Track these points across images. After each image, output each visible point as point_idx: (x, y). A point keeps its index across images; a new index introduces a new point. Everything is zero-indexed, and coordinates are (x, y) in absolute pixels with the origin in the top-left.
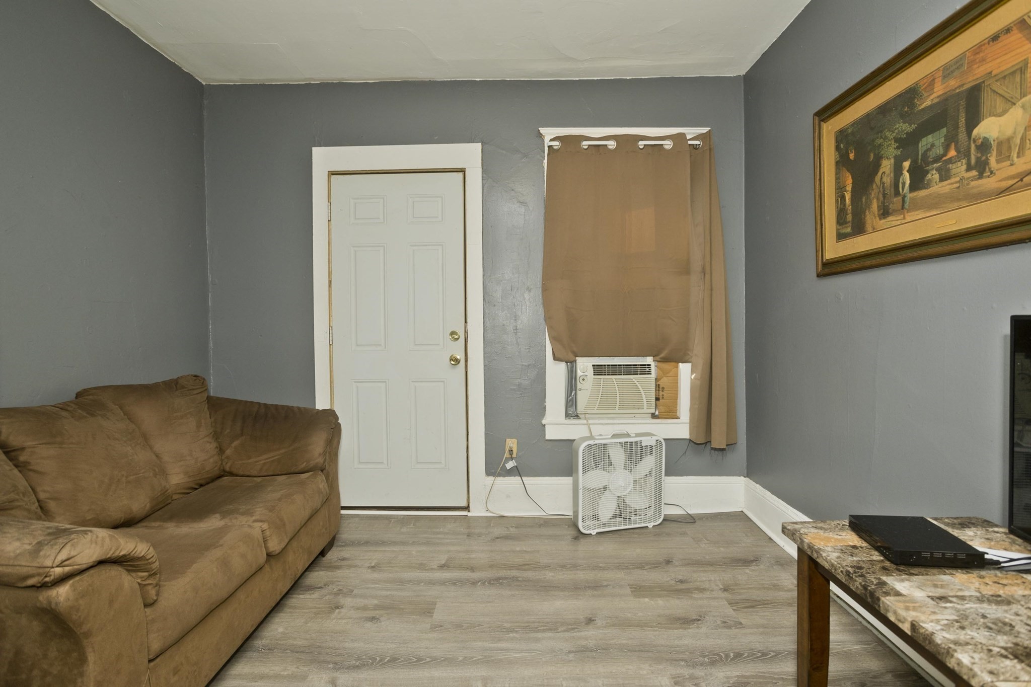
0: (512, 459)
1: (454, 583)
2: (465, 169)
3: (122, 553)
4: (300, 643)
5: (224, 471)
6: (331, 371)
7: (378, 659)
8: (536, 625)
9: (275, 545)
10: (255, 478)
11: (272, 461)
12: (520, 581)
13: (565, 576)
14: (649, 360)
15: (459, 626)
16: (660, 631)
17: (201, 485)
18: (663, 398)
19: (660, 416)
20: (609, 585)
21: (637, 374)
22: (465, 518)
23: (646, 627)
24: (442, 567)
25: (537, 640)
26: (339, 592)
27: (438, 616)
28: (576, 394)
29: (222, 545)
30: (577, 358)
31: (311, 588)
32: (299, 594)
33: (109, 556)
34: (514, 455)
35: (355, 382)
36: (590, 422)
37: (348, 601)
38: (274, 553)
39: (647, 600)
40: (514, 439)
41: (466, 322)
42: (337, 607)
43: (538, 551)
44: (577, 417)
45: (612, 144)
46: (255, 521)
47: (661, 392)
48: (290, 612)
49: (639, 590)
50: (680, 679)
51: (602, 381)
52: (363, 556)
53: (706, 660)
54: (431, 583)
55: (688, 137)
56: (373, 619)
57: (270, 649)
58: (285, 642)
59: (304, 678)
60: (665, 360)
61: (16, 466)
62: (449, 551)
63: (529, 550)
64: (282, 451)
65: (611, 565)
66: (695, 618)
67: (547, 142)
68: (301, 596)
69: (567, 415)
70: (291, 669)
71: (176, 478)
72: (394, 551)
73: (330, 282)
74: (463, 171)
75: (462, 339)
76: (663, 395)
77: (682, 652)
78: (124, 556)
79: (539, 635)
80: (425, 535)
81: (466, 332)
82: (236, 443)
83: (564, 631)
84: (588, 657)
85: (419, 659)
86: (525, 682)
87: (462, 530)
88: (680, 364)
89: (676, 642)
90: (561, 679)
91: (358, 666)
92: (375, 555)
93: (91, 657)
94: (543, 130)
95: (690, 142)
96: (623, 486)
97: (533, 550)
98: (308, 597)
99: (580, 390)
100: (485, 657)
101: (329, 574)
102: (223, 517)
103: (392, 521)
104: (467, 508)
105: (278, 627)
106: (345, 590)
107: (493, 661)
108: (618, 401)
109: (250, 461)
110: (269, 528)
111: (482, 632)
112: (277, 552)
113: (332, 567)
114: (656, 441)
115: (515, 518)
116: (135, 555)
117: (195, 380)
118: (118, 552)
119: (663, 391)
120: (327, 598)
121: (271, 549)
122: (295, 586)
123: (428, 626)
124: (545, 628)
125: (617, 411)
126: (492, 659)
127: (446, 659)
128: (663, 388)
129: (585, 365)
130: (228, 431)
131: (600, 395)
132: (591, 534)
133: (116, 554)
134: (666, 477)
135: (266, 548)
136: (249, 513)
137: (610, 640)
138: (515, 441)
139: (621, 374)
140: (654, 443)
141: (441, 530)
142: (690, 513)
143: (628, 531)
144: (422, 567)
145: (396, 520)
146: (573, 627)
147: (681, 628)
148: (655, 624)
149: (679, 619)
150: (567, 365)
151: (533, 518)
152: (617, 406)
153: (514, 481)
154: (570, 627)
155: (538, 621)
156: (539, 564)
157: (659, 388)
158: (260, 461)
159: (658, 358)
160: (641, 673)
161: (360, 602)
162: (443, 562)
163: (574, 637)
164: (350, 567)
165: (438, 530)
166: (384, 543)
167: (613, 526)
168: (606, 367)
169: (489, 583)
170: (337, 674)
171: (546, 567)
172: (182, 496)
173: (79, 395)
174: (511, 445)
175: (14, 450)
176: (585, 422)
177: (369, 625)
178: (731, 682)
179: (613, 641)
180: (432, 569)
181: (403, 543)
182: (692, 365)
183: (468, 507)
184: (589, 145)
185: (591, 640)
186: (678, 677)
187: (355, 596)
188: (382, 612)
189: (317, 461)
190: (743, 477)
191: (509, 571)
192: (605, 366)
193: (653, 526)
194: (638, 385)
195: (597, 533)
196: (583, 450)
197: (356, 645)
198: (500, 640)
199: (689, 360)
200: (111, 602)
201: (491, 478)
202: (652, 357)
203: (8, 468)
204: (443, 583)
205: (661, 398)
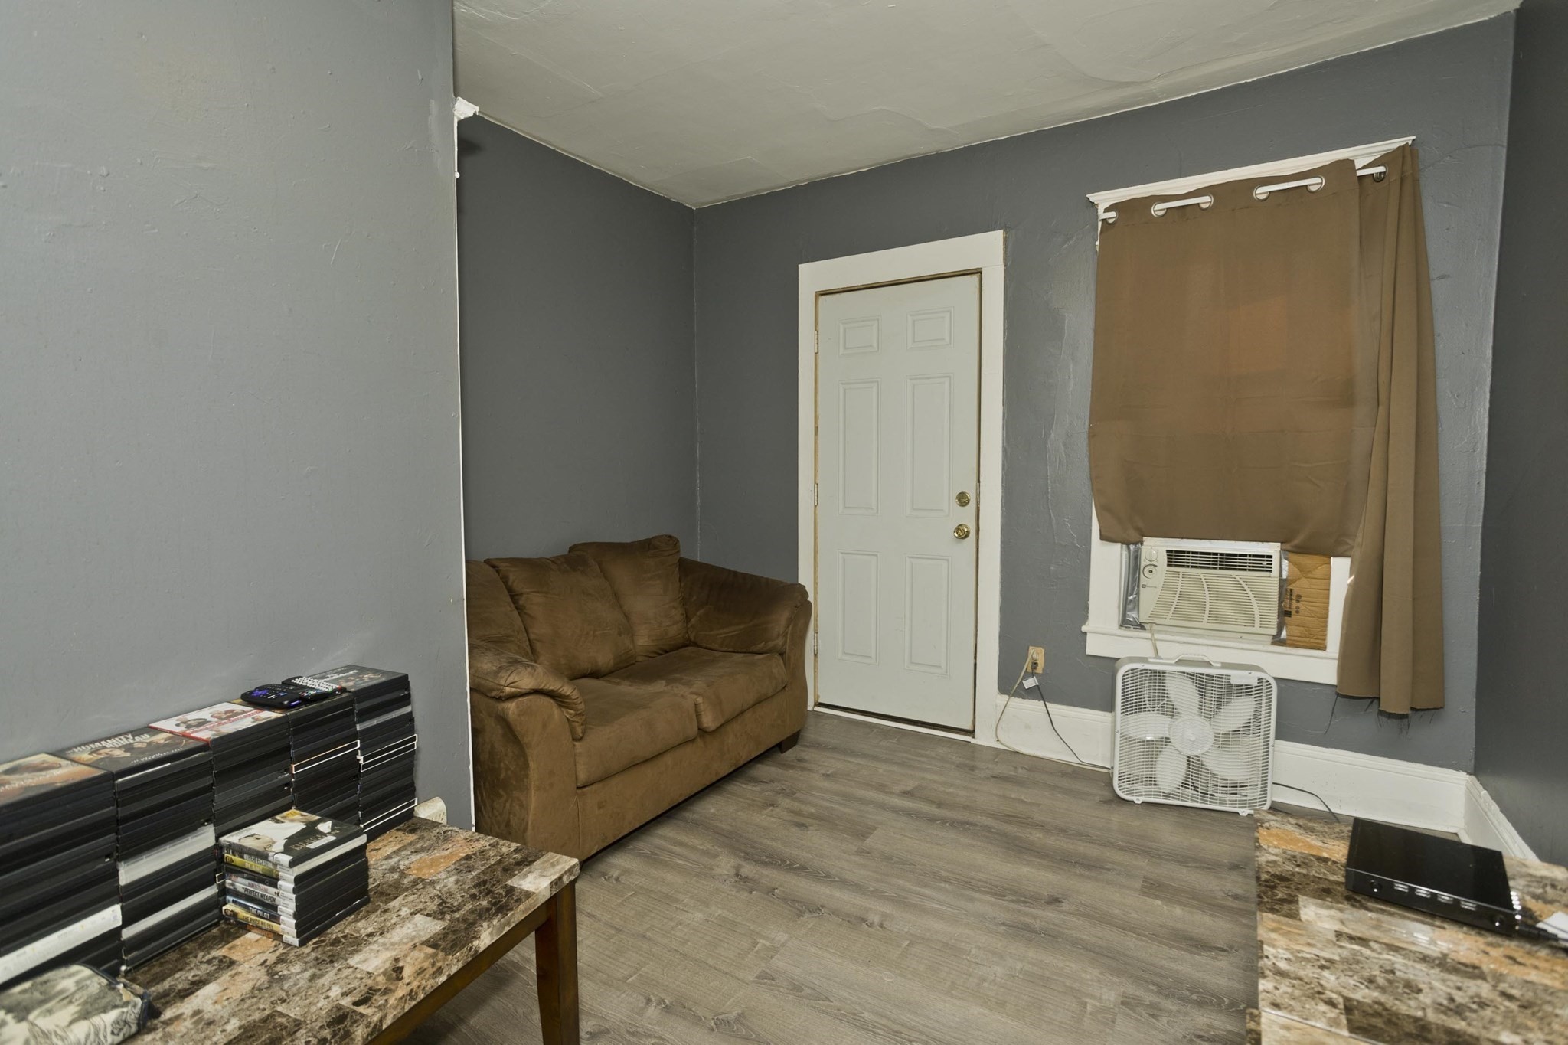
0: (1032, 675)
1: (909, 813)
2: (981, 269)
3: (551, 688)
4: (724, 826)
5: (689, 639)
6: (816, 538)
7: (788, 862)
8: (980, 884)
9: (709, 721)
10: (715, 652)
11: (732, 636)
12: (992, 832)
13: (1057, 842)
14: (1272, 549)
15: (888, 858)
16: (1147, 942)
17: (666, 652)
18: (1297, 612)
19: (1288, 642)
20: (1114, 870)
21: (1246, 570)
22: (966, 745)
23: (1131, 932)
24: (906, 794)
25: (971, 900)
26: (782, 792)
27: (870, 842)
28: (1138, 593)
29: (650, 707)
30: (1145, 538)
31: (756, 781)
32: (743, 783)
33: (541, 687)
34: (1039, 670)
35: (842, 553)
36: (1156, 636)
37: (786, 802)
38: (707, 730)
39: (1159, 902)
40: (1041, 648)
41: (979, 482)
42: (772, 805)
43: (1039, 805)
44: (1141, 627)
45: (1205, 201)
46: (692, 693)
47: (1294, 602)
48: (728, 798)
49: (1153, 888)
50: (1132, 1001)
51: (1181, 576)
52: (823, 762)
53: (1194, 997)
54: (883, 807)
55: (1358, 164)
56: (801, 825)
57: (697, 823)
58: (711, 822)
59: (715, 856)
60: (1303, 550)
61: (517, 609)
62: (923, 778)
63: (1029, 800)
64: (742, 627)
65: (1136, 846)
66: (1219, 946)
67: (1102, 215)
68: (744, 786)
69: (1125, 623)
70: (708, 846)
71: (643, 640)
72: (858, 764)
73: (816, 429)
74: (978, 272)
75: (972, 505)
76: (1298, 608)
77: (1164, 976)
78: (552, 691)
79: (977, 895)
80: (905, 755)
81: (978, 495)
82: (701, 612)
83: (1012, 901)
84: (1023, 936)
85: (828, 876)
86: (928, 934)
87: (954, 757)
88: (1333, 559)
89: (1164, 963)
90: (973, 946)
91: (766, 862)
92: (834, 763)
93: (532, 765)
94: (1093, 197)
95: (1360, 173)
96: (1194, 741)
97: (1033, 801)
98: (750, 788)
99: (1145, 586)
100: (899, 896)
101: (780, 771)
102: (668, 684)
103: (875, 731)
104: (971, 733)
105: (712, 807)
106: (788, 791)
107: (905, 902)
108: (1207, 609)
109: (712, 633)
110: (703, 702)
111: (910, 872)
112: (711, 729)
113: (786, 766)
114: (1259, 679)
115: (1034, 759)
116: (563, 692)
117: (669, 541)
118: (548, 686)
119: (1298, 601)
120: (766, 793)
121: (705, 725)
122: (738, 772)
123: (855, 848)
124: (990, 890)
125: (1204, 625)
126: (906, 900)
127: (856, 885)
128: (1299, 596)
129: (1155, 549)
130: (695, 598)
131: (1177, 598)
132: (1133, 802)
133: (547, 688)
134: (1278, 741)
135: (699, 722)
136: (689, 684)
137: (1066, 929)
138: (1041, 651)
139: (1216, 568)
140: (1254, 683)
141: (927, 753)
142: (1334, 811)
143: (1199, 812)
144: (882, 788)
145: (880, 730)
146: (1027, 900)
147: (1186, 950)
148: (1147, 933)
149: (1192, 939)
150: (1129, 548)
151: (1059, 764)
152: (1206, 618)
153: (1034, 707)
154: (1023, 899)
155: (985, 880)
156: (1030, 820)
157: (1291, 595)
158: (721, 634)
159: (1288, 546)
160: (1083, 975)
161: (797, 806)
162: (909, 789)
163: (1019, 911)
164: (803, 769)
165: (923, 752)
166: (852, 753)
167: (1173, 798)
168: (1191, 555)
169: (951, 825)
170: (743, 863)
171: (1040, 826)
172: (647, 658)
173: (571, 549)
174: (1035, 656)
175: (517, 595)
176: (1148, 635)
177: (794, 829)
178: (1212, 1033)
179: (1070, 932)
180: (892, 793)
181: (875, 758)
182: (1352, 562)
183: (974, 731)
184: (1167, 209)
185: (1041, 921)
186: (1133, 998)
187: (794, 800)
188: (813, 821)
189: (775, 642)
190: (1464, 774)
191: (984, 818)
192: (1188, 552)
193: (1249, 814)
194: (1246, 588)
195: (1143, 802)
196: (1124, 676)
197: (774, 844)
198: (926, 886)
199: (1348, 553)
200: (544, 726)
201: (1006, 697)
202: (1279, 544)
203: (510, 609)
204: (895, 810)
205: (1293, 612)
